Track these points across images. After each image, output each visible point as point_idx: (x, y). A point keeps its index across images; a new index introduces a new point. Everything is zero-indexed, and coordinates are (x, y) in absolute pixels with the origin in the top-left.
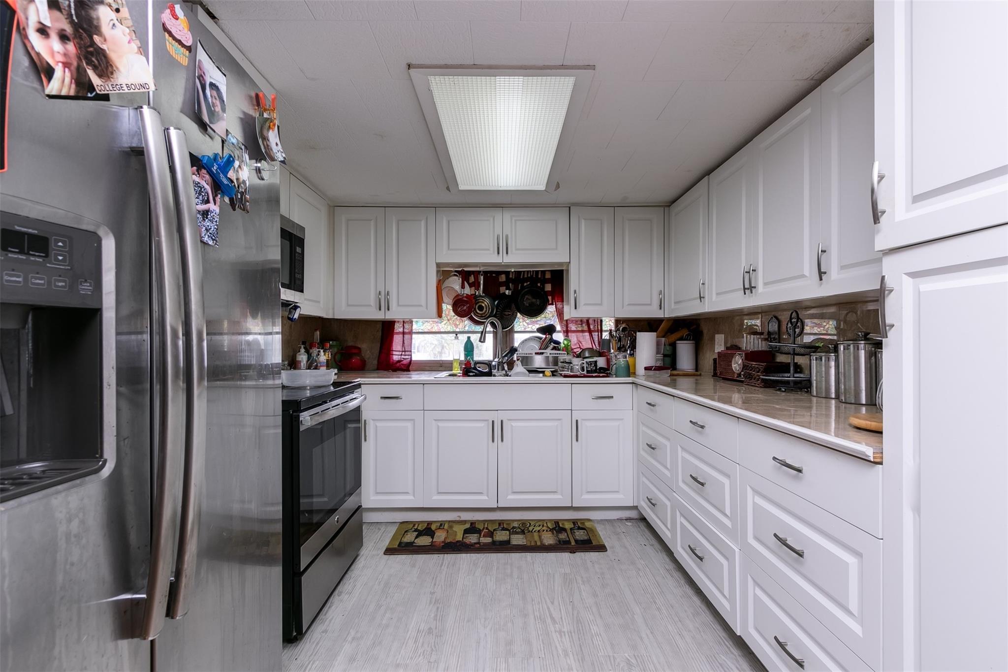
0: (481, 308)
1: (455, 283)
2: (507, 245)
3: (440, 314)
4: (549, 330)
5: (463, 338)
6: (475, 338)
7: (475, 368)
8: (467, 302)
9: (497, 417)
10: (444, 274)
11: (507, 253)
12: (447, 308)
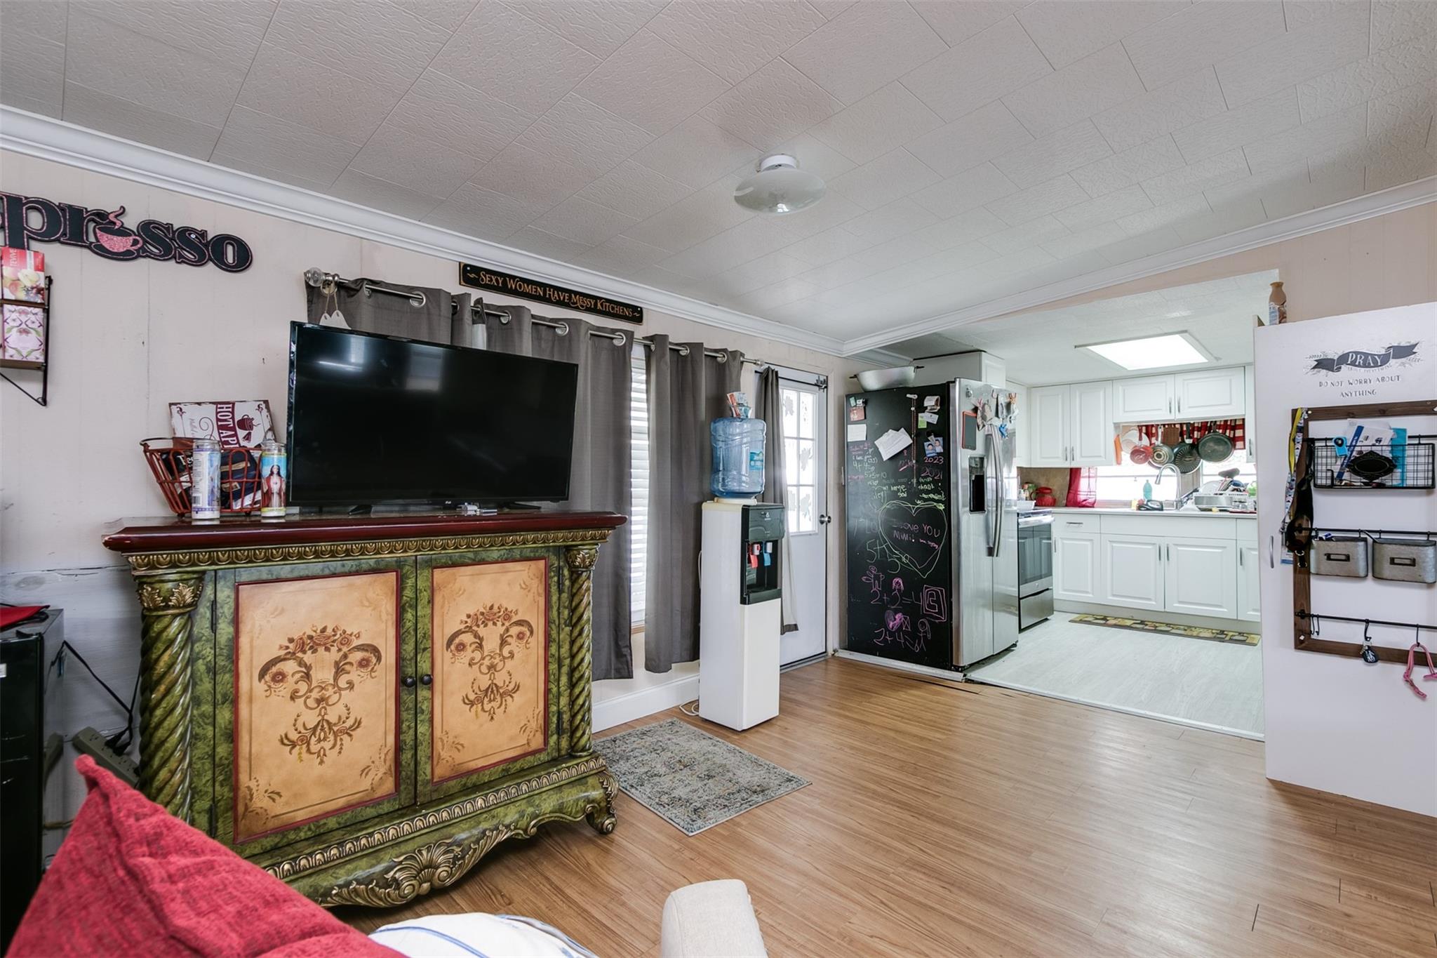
0: (1159, 456)
1: (1134, 437)
2: (1179, 403)
3: (1119, 462)
4: (1230, 474)
5: (1142, 481)
6: (1152, 481)
7: (1147, 505)
8: (1143, 452)
9: (1163, 543)
10: (1121, 429)
11: (1179, 411)
12: (1126, 456)
